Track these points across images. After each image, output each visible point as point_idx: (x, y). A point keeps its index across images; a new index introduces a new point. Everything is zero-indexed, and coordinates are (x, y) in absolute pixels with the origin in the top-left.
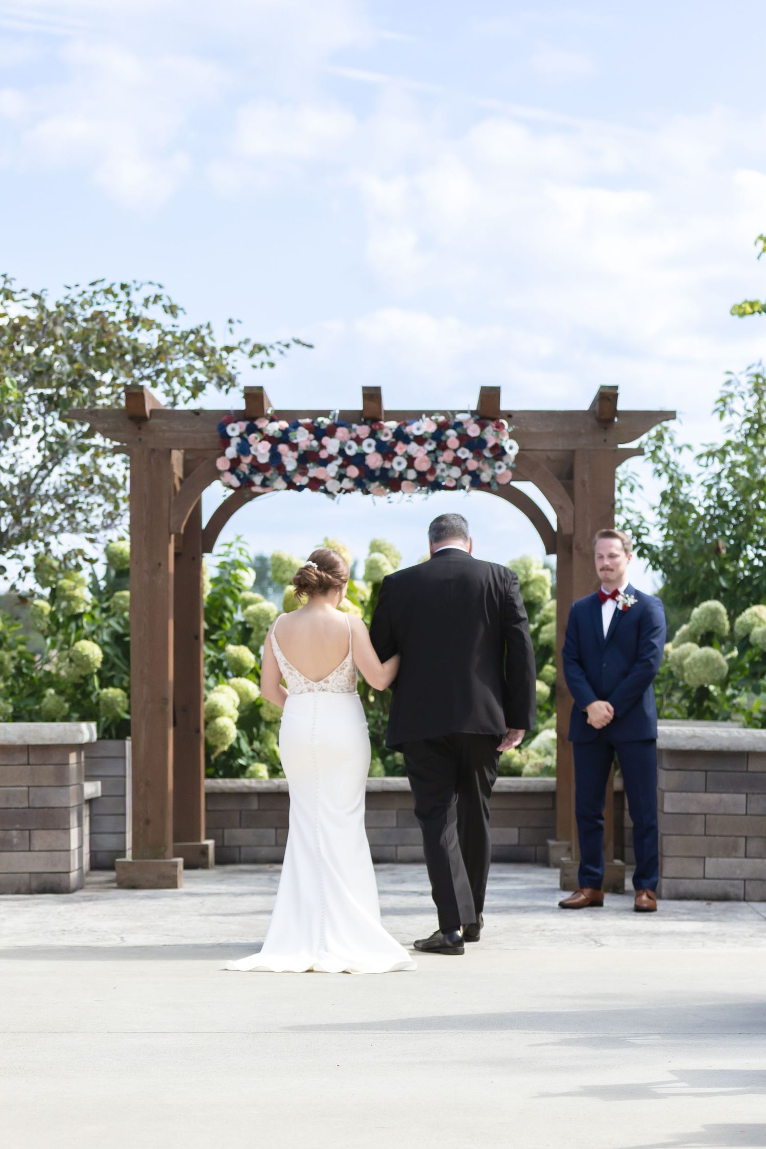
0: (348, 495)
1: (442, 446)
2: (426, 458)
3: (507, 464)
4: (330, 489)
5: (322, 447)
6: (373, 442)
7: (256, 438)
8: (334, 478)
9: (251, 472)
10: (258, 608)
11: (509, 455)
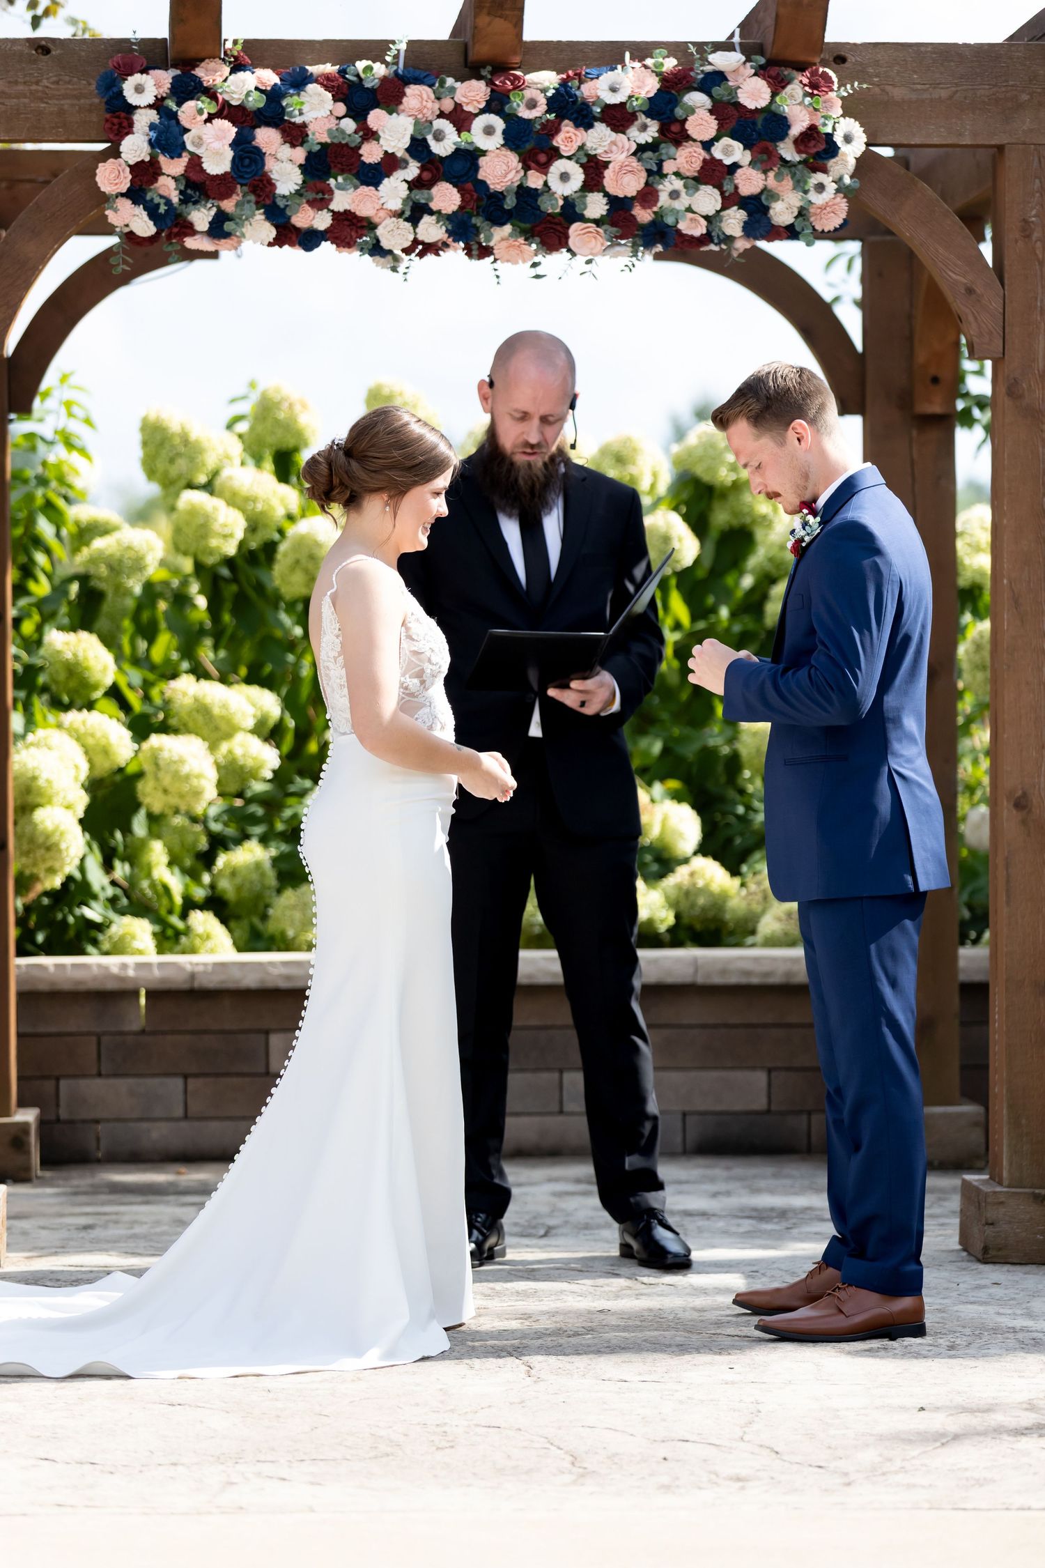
0: (430, 257)
1: (674, 133)
2: (634, 162)
3: (838, 181)
4: (385, 244)
5: (370, 135)
6: (499, 124)
7: (200, 112)
8: (399, 214)
9: (186, 199)
10: (119, 542)
11: (844, 154)
